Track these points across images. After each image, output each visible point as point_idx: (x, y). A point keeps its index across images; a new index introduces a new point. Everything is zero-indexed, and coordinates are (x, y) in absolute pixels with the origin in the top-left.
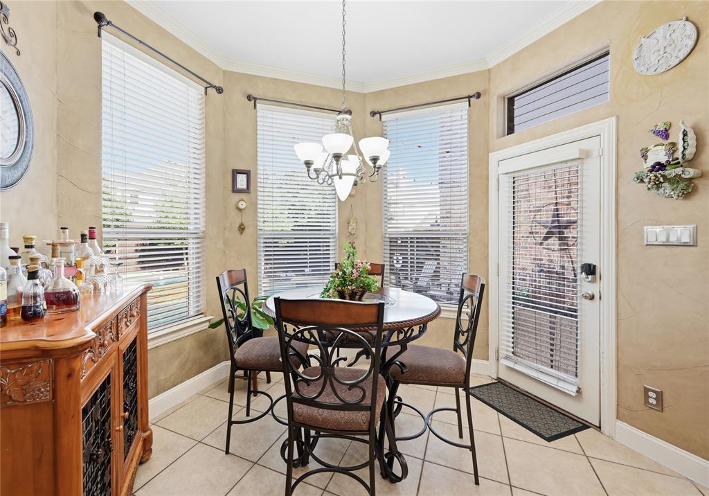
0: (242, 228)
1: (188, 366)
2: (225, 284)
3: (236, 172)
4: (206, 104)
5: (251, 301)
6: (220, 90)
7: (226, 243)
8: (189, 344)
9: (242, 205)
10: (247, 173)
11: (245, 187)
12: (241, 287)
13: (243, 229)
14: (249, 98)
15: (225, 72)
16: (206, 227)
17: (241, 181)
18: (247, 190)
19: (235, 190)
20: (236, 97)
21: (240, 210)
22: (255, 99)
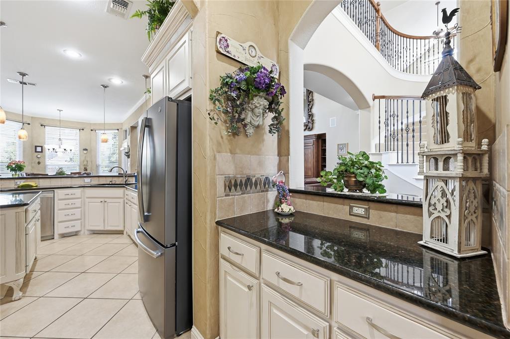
0: (39, 163)
3: (36, 147)
6: (29, 124)
7: (32, 167)
9: (39, 156)
10: (42, 147)
11: (40, 151)
14: (41, 125)
17: (39, 149)
18: (42, 152)
19: (36, 152)
21: (38, 158)
22: (45, 126)
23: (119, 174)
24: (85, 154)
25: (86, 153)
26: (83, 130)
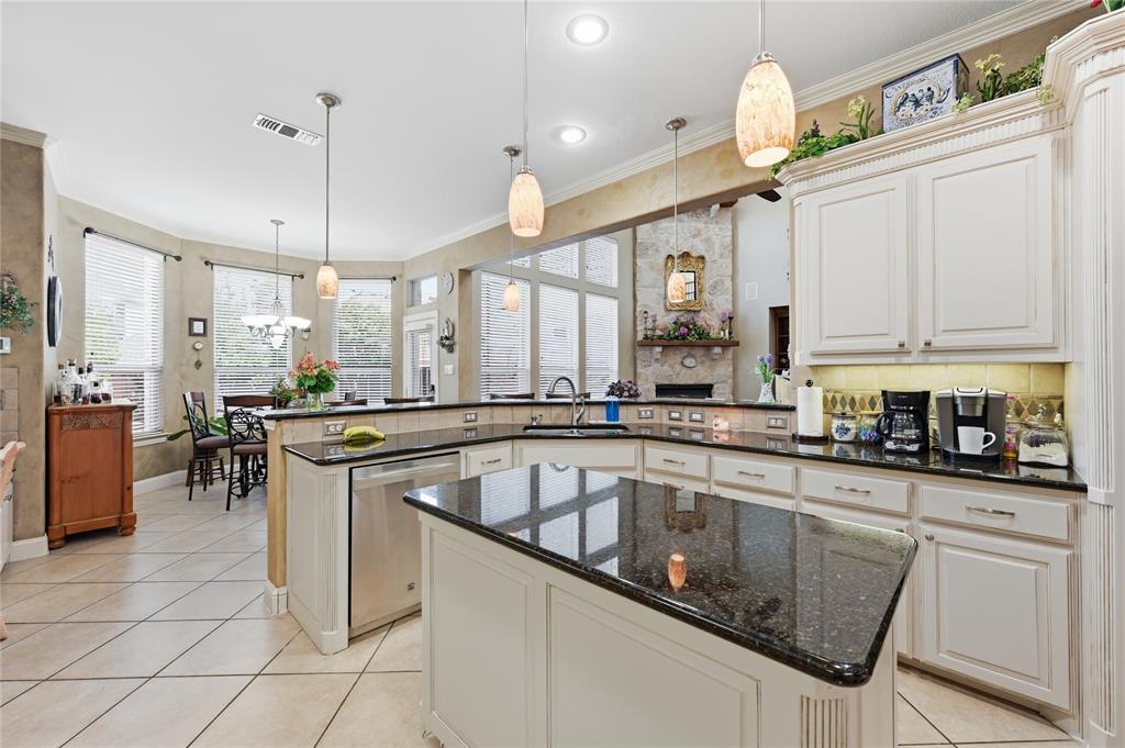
0: (198, 365)
1: (148, 467)
2: (189, 399)
3: (192, 320)
4: (165, 267)
5: (209, 419)
6: (178, 258)
7: (183, 377)
8: (148, 452)
9: (199, 346)
10: (204, 321)
11: (202, 331)
12: (200, 403)
13: (200, 365)
14: (207, 263)
15: (182, 240)
16: (164, 362)
17: (198, 328)
18: (205, 334)
19: (192, 334)
20: (193, 260)
21: (197, 350)
22: (212, 264)
23: (388, 401)
24: (304, 339)
25: (307, 340)
26: (302, 277)
